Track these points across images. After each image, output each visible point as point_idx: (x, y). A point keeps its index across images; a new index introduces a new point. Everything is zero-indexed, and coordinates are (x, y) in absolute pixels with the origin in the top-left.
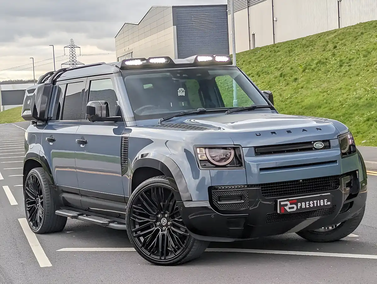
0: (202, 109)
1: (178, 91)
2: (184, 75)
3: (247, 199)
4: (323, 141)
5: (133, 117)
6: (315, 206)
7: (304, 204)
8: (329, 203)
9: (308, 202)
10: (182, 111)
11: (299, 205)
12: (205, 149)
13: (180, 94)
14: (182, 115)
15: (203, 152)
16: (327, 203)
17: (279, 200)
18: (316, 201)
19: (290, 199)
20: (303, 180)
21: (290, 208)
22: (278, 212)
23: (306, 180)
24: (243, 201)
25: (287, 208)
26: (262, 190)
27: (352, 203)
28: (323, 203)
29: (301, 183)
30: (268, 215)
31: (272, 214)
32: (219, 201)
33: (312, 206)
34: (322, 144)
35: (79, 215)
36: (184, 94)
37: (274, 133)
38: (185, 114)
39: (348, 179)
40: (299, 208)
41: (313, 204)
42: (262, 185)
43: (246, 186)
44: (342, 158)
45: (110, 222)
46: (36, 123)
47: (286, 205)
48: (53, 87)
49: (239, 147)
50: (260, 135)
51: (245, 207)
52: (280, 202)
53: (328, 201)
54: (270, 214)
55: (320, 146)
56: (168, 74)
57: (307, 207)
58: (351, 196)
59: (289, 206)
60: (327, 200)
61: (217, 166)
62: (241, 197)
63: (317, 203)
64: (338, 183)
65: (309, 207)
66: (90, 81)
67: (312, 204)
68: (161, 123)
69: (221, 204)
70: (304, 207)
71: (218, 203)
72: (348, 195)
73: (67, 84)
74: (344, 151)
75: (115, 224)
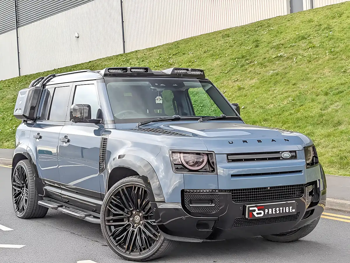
0: (177, 116)
1: (156, 99)
2: (161, 85)
3: (217, 203)
4: (291, 152)
5: (112, 120)
6: (281, 212)
7: (271, 210)
8: (294, 210)
9: (275, 209)
10: (158, 117)
11: (266, 211)
12: (180, 154)
13: (157, 102)
14: (158, 121)
15: (178, 157)
16: (291, 210)
17: (247, 206)
18: (282, 208)
19: (258, 205)
20: (271, 188)
21: (258, 214)
22: (247, 217)
23: (273, 187)
24: (214, 205)
25: (255, 213)
26: (233, 196)
27: (313, 211)
28: (288, 210)
29: (269, 191)
30: (236, 219)
31: (240, 219)
32: (191, 204)
33: (278, 212)
34: (289, 154)
35: (59, 206)
36: (161, 102)
37: (246, 141)
38: (161, 120)
39: (310, 188)
40: (266, 214)
41: (280, 210)
42: (232, 190)
43: (217, 191)
44: (307, 168)
45: (86, 216)
46: (26, 121)
47: (255, 211)
48: (43, 90)
49: (212, 154)
50: (233, 143)
51: (216, 211)
52: (249, 207)
53: (292, 209)
54: (238, 219)
55: (287, 156)
56: (147, 83)
57: (274, 213)
58: (313, 204)
59: (257, 211)
60: (292, 207)
61: (191, 171)
62: (212, 201)
63: (283, 210)
64: (302, 192)
65: (275, 213)
66: (76, 86)
67: (278, 211)
68: (138, 127)
69: (192, 207)
70: (271, 213)
71: (189, 206)
72: (310, 203)
73: (55, 88)
74: (308, 162)
75: (90, 218)
